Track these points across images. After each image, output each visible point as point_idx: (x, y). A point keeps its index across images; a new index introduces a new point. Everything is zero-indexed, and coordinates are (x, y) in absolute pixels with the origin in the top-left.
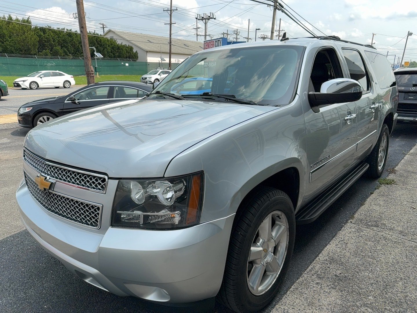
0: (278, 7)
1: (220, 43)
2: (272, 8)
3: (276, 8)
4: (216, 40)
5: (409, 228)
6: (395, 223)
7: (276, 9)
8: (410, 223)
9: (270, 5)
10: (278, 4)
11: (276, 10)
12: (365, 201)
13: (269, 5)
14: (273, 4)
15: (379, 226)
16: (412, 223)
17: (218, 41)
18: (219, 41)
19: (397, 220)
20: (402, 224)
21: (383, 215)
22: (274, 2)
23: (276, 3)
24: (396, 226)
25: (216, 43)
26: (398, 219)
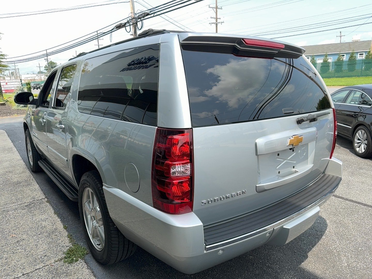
5: (4, 216)
6: (17, 214)
8: (6, 221)
12: (58, 216)
15: (25, 207)
16: (4, 221)
19: (18, 217)
20: (11, 217)
21: (31, 214)
24: (14, 212)
26: (17, 219)
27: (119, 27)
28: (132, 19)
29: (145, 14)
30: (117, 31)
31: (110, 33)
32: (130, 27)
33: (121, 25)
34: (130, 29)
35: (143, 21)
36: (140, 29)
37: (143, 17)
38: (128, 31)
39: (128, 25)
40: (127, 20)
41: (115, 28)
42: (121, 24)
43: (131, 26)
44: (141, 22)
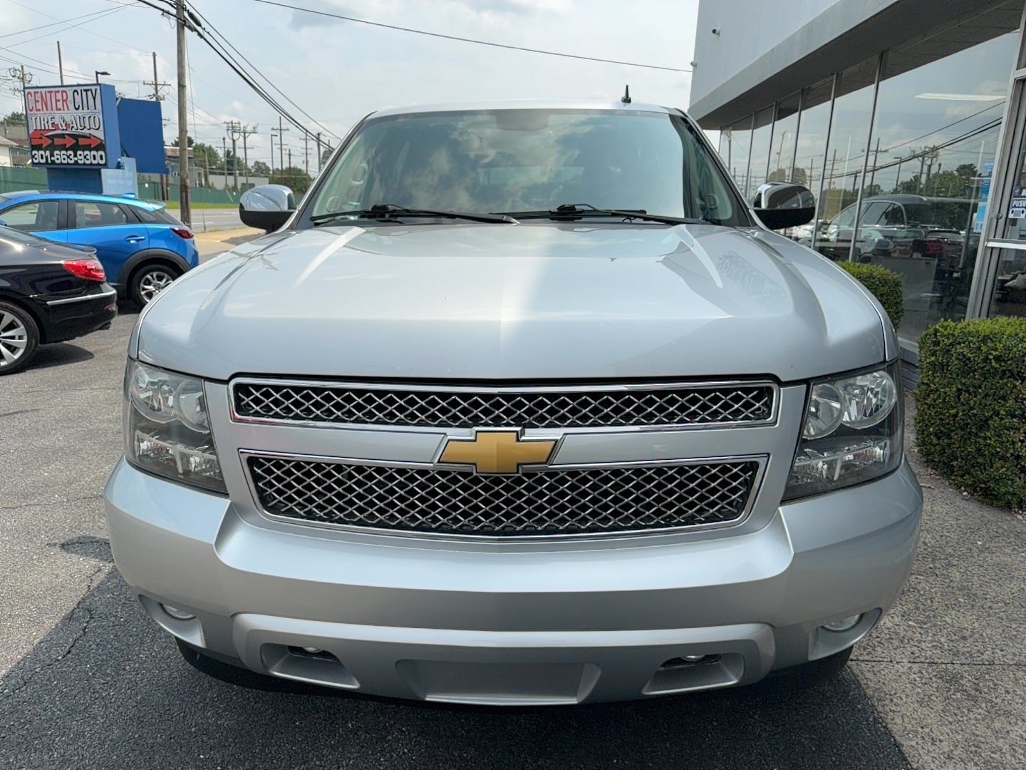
0: (186, 21)
1: (94, 98)
2: (173, 21)
3: (182, 24)
4: (79, 89)
7: (185, 25)
9: (168, 13)
10: (186, 14)
11: (183, 28)
13: (165, 14)
14: (174, 11)
17: (84, 93)
18: (89, 93)
22: (175, 6)
23: (181, 10)
25: (78, 98)
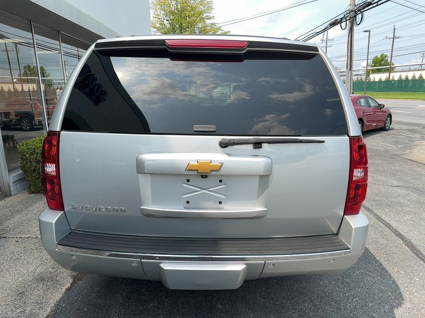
27: (334, 24)
28: (350, 13)
29: (366, 4)
30: (331, 29)
31: (323, 32)
32: (346, 22)
33: (336, 22)
34: (346, 26)
35: (364, 13)
36: (359, 24)
37: (364, 8)
38: (343, 27)
39: (345, 20)
40: (344, 14)
41: (329, 26)
42: (336, 20)
43: (348, 22)
44: (360, 14)
